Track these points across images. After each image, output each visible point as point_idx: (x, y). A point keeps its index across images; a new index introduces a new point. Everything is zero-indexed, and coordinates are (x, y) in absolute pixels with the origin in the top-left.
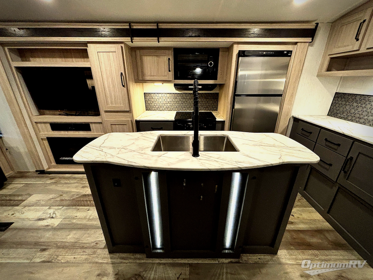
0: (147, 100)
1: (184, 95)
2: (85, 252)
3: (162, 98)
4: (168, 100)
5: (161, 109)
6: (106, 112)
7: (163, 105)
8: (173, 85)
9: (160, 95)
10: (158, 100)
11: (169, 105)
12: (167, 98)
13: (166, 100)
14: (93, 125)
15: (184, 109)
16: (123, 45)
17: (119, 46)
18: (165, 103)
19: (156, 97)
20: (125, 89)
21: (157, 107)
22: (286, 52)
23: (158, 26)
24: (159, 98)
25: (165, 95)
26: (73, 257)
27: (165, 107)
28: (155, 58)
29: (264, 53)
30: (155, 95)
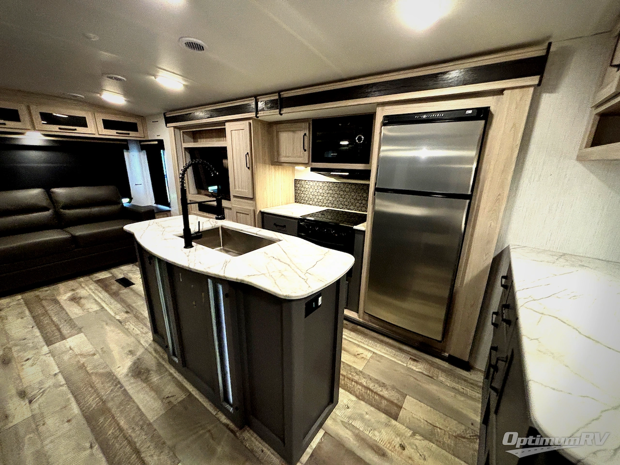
0: (297, 189)
1: (342, 185)
2: (142, 328)
3: (313, 187)
4: (320, 191)
5: (311, 203)
6: (235, 196)
7: (314, 197)
8: (309, 168)
9: (311, 183)
10: (308, 190)
11: (320, 198)
12: (319, 188)
13: (317, 191)
14: (227, 210)
15: (341, 206)
16: (251, 121)
17: (247, 122)
18: (316, 194)
19: (307, 186)
20: (250, 172)
21: (307, 199)
22: (470, 112)
23: (280, 95)
24: (310, 187)
25: (317, 184)
26: (133, 327)
27: (316, 200)
28: (291, 134)
29: (425, 116)
30: (306, 183)
